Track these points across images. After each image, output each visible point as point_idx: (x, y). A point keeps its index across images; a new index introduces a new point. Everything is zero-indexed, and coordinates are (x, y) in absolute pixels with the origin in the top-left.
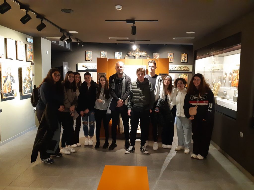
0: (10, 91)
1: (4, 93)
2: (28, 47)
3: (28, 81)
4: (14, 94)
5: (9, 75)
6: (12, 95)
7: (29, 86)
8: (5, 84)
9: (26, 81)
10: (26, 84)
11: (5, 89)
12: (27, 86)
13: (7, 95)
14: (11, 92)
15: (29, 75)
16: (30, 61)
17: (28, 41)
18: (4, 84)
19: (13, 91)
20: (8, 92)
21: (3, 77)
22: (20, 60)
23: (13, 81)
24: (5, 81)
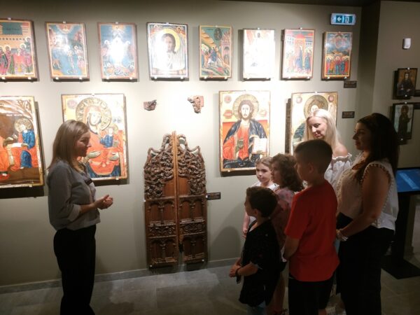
0: (245, 156)
1: (225, 160)
2: (330, 39)
5: (245, 119)
6: (254, 166)
8: (229, 141)
11: (230, 151)
13: (234, 165)
14: (248, 158)
16: (337, 79)
17: (333, 22)
18: (225, 141)
19: (256, 156)
20: (239, 158)
21: (224, 123)
22: (292, 79)
23: (257, 134)
24: (230, 133)
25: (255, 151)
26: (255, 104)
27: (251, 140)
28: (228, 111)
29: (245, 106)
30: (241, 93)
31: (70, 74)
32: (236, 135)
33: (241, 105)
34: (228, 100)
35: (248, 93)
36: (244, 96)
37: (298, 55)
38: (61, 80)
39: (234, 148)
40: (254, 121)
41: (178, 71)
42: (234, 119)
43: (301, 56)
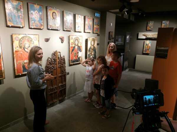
0: (76, 58)
1: (71, 60)
2: (95, 21)
3: (92, 50)
4: (80, 60)
5: (76, 45)
6: (79, 62)
7: (93, 53)
8: (72, 53)
9: (91, 50)
10: (90, 52)
11: (73, 57)
12: (91, 53)
15: (94, 44)
16: (96, 33)
17: (96, 15)
18: (71, 53)
19: (79, 58)
20: (75, 59)
21: (71, 47)
22: (87, 33)
23: (79, 50)
24: (73, 50)
25: (79, 56)
26: (79, 40)
27: (78, 53)
28: (72, 43)
29: (76, 41)
30: (75, 37)
31: (17, 24)
32: (74, 51)
33: (75, 40)
34: (72, 38)
35: (77, 36)
36: (76, 37)
37: (88, 25)
38: (12, 27)
39: (73, 56)
40: (78, 46)
41: (57, 27)
42: (74, 46)
43: (89, 25)
